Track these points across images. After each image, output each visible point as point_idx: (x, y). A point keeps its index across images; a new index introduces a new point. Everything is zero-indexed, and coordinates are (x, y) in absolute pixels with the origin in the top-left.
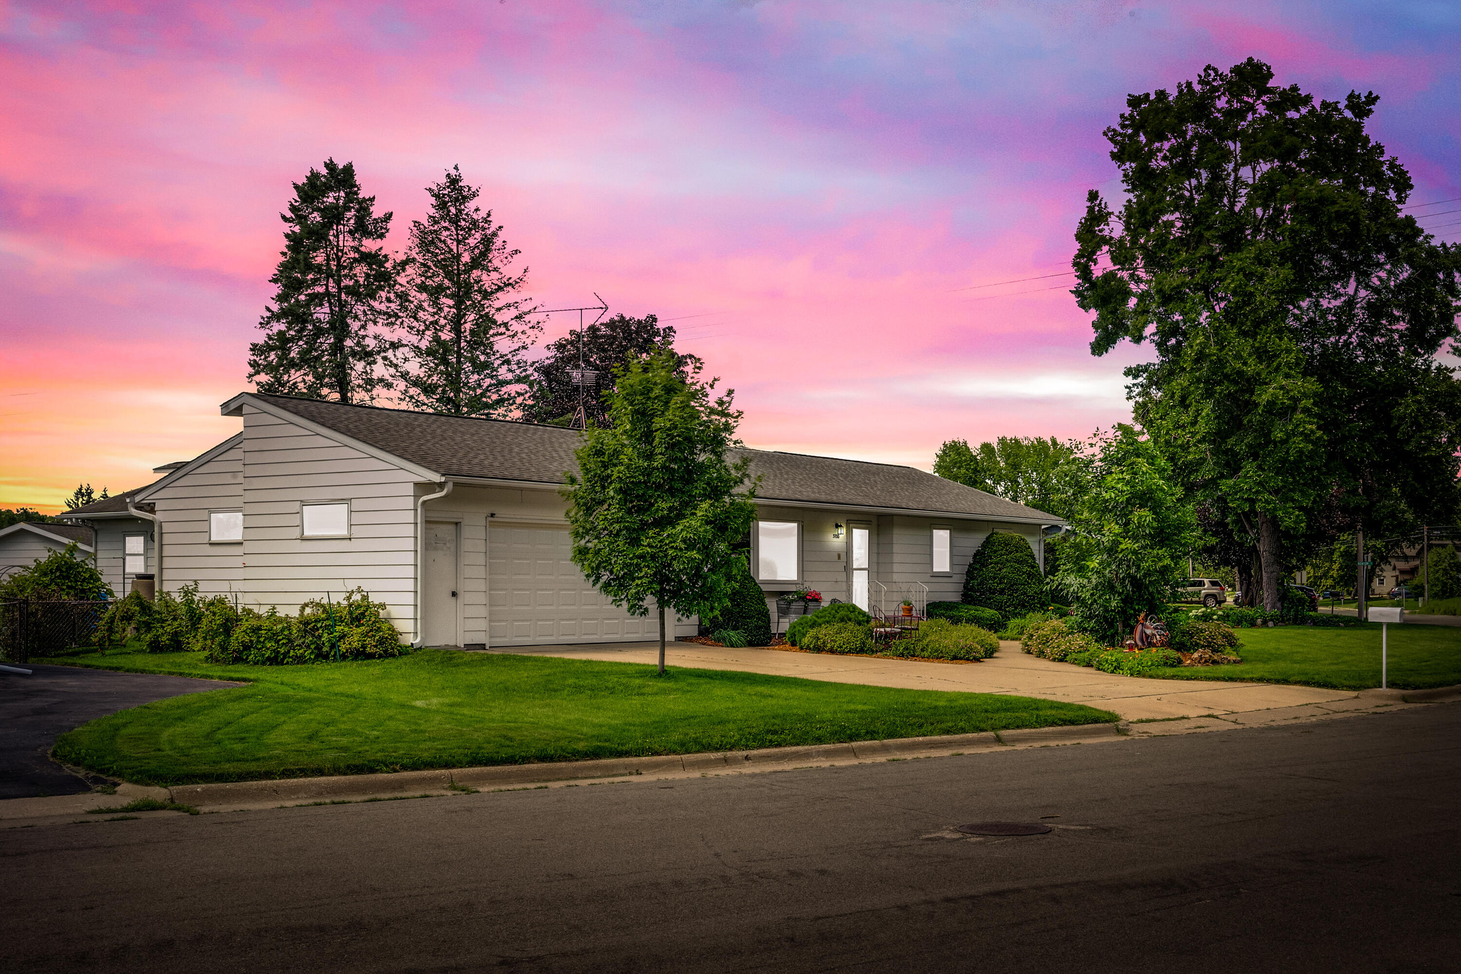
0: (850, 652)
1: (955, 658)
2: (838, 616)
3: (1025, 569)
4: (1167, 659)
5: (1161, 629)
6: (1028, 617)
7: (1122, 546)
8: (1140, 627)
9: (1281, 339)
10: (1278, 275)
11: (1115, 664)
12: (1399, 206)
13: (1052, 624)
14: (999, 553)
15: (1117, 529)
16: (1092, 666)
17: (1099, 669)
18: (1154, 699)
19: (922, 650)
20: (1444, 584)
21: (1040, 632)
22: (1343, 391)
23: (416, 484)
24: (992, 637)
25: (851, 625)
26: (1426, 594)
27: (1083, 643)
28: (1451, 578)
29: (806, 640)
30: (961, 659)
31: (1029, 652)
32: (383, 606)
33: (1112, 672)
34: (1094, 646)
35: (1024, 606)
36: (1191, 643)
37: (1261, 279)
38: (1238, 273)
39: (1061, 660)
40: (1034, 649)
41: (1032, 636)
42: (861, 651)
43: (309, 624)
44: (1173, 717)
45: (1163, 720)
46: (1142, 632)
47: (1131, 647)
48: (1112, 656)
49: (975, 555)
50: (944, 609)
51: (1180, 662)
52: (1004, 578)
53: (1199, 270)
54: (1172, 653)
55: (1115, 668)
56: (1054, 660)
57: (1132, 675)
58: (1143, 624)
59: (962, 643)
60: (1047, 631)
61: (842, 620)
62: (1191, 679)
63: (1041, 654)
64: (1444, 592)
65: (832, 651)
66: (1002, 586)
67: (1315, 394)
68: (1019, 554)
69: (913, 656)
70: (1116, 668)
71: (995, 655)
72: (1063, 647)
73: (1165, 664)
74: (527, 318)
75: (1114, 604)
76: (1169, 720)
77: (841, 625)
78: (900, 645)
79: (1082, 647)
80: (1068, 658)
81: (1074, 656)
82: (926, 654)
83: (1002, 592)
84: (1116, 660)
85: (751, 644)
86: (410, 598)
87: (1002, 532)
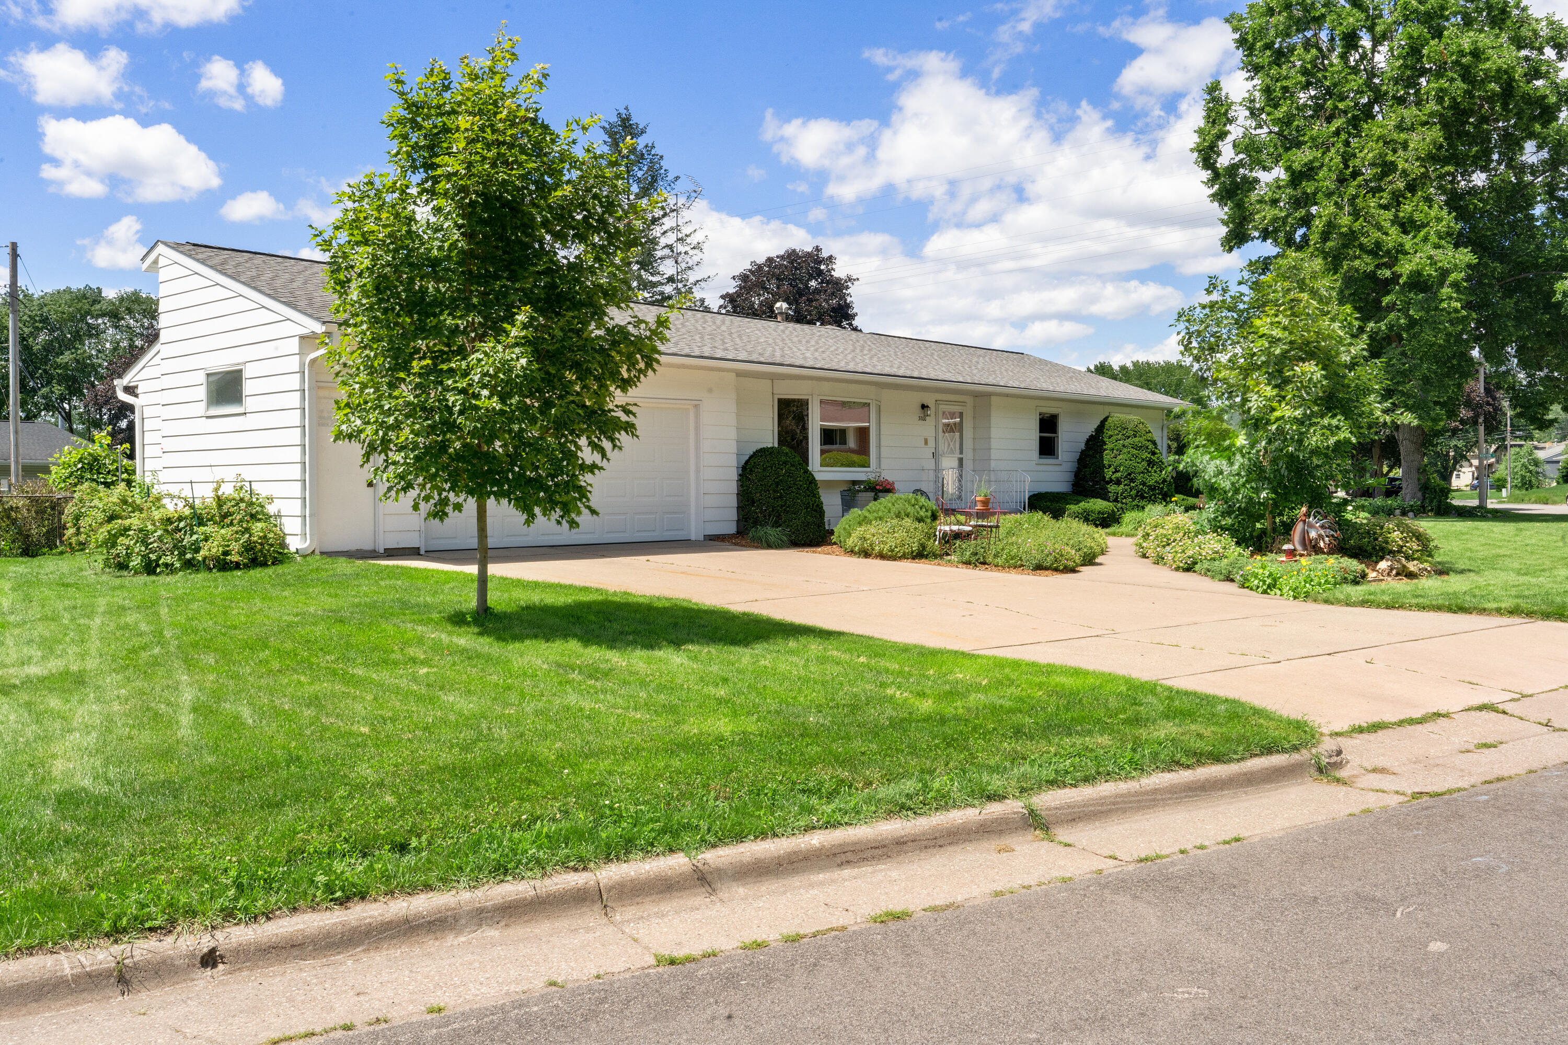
0: (904, 557)
1: (1039, 568)
2: (894, 510)
3: (1146, 455)
4: (1345, 571)
5: (1330, 528)
6: (1146, 510)
7: (1277, 414)
8: (1299, 527)
9: (1430, 207)
10: (1424, 139)
11: (1269, 581)
12: (1560, 65)
13: (1175, 521)
14: (1114, 438)
15: (1269, 391)
16: (1232, 580)
17: (1243, 587)
18: (1359, 658)
19: (996, 556)
20: (1523, 477)
21: (1160, 531)
22: (1495, 268)
23: (302, 338)
24: (1100, 534)
25: (907, 522)
26: (1509, 486)
27: (1218, 547)
28: (1530, 472)
29: (850, 542)
30: (1046, 569)
31: (1144, 556)
32: (270, 499)
33: (1265, 592)
34: (1235, 551)
35: (1143, 497)
36: (1374, 548)
37: (1405, 146)
38: (1377, 141)
39: (1189, 569)
40: (1150, 553)
41: (1148, 535)
42: (920, 554)
43: (172, 523)
44: (1417, 715)
45: (1401, 723)
46: (1304, 534)
47: (1291, 553)
48: (1264, 568)
49: (1088, 441)
50: (1050, 500)
51: (1364, 576)
52: (1120, 465)
53: (1333, 145)
54: (1354, 565)
55: (1269, 587)
56: (1177, 569)
57: (1295, 598)
58: (1304, 521)
59: (1050, 548)
60: (1168, 530)
61: (898, 516)
62: (1393, 607)
63: (1160, 560)
64: (1524, 484)
65: (882, 556)
66: (1118, 475)
67: (1469, 266)
68: (1137, 439)
69: (984, 563)
70: (1271, 586)
71: (1097, 561)
72: (1190, 553)
73: (1345, 580)
74: (689, 240)
75: (1264, 495)
76: (1412, 722)
77: (895, 521)
78: (969, 546)
79: (1217, 552)
80: (1197, 567)
81: (1206, 565)
82: (1000, 561)
83: (1118, 482)
84: (1270, 575)
85: (796, 543)
86: (295, 489)
87: (1118, 417)
